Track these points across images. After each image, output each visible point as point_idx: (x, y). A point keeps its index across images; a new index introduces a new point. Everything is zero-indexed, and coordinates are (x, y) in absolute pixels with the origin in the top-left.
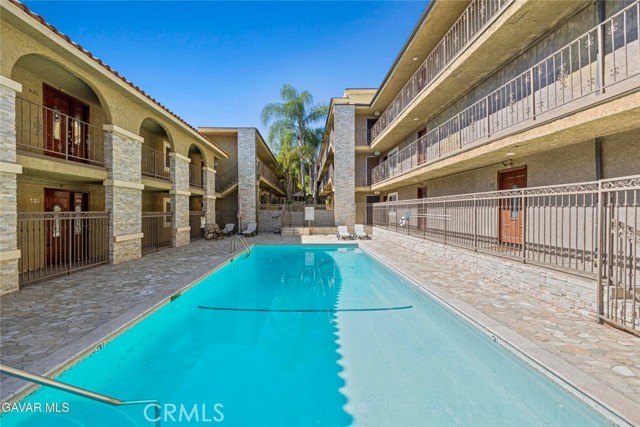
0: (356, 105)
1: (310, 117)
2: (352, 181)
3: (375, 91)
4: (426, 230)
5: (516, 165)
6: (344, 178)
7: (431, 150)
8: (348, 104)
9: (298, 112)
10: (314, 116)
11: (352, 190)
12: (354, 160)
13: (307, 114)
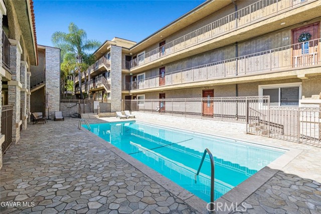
0: (123, 47)
1: (85, 46)
2: (120, 87)
3: (135, 44)
4: (165, 112)
5: (210, 88)
6: (116, 85)
7: (168, 78)
8: (115, 45)
9: (77, 41)
10: (88, 46)
11: (120, 92)
12: (121, 77)
13: (84, 44)
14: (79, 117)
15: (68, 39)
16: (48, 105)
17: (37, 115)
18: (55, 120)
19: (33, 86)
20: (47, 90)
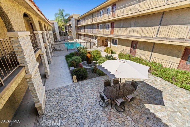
0: (75, 18)
9: (62, 15)
12: (75, 28)
13: (64, 15)
14: (65, 41)
15: (59, 15)
16: (57, 38)
17: (56, 40)
18: (59, 41)
19: (53, 33)
20: (56, 34)
